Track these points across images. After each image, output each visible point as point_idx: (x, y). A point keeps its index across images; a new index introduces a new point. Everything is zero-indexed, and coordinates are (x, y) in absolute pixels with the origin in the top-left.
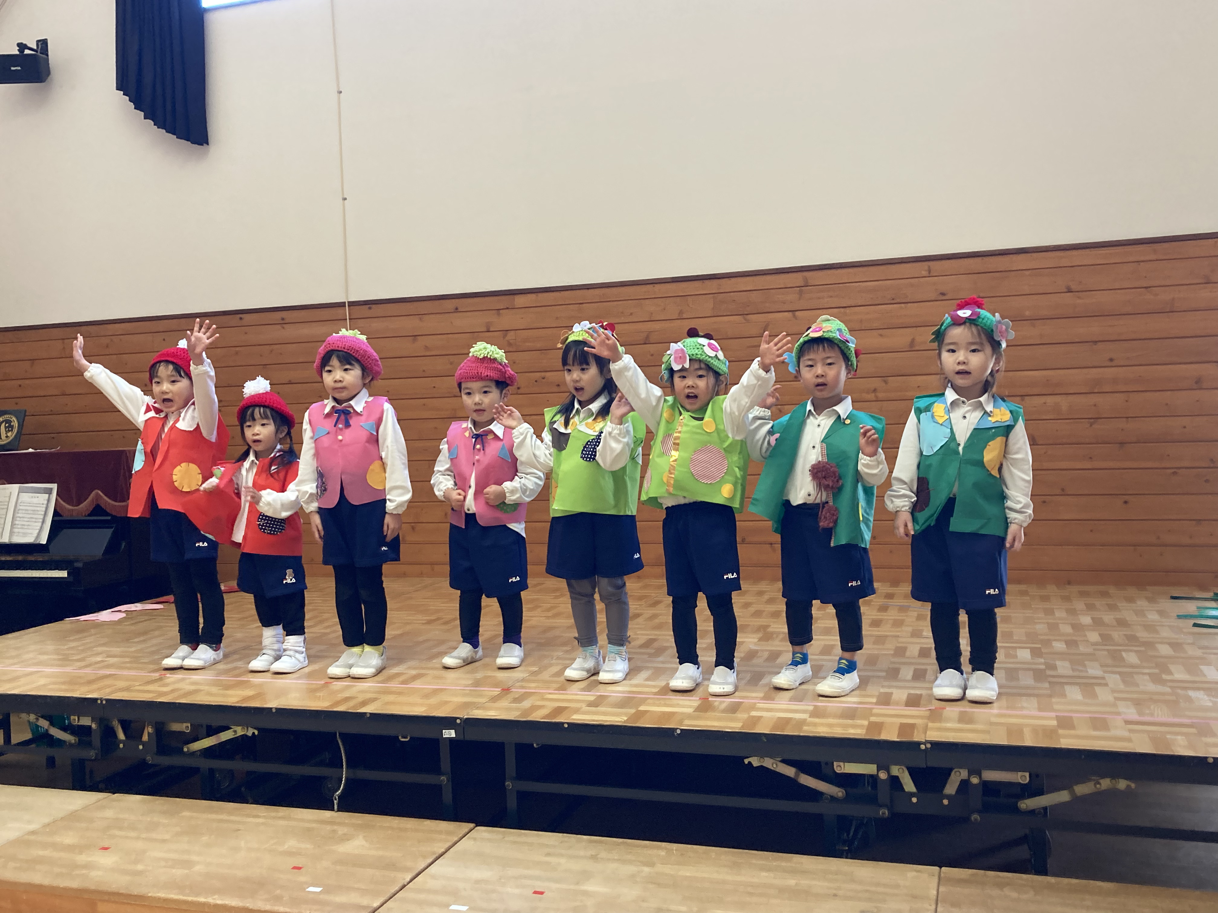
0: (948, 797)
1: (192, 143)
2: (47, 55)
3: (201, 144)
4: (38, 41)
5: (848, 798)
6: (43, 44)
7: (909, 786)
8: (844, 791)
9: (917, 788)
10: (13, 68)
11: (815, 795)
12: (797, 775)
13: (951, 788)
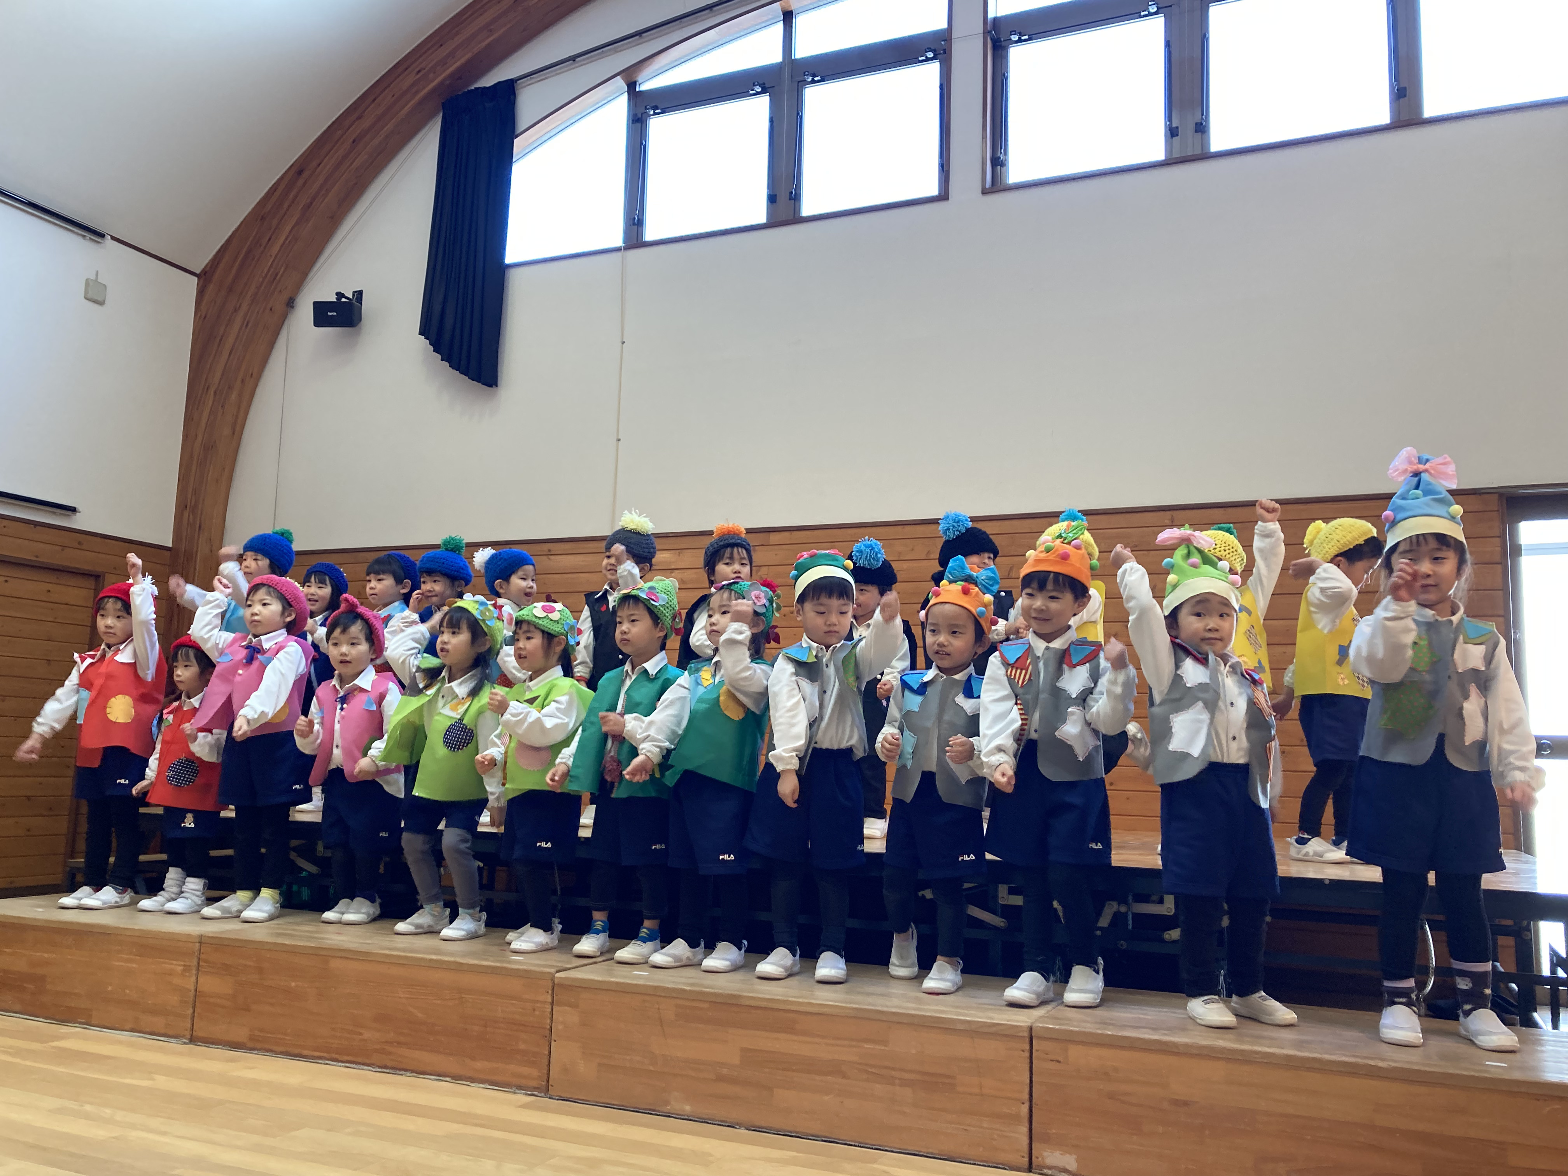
1: (483, 384)
2: (361, 304)
3: (490, 386)
4: (354, 292)
6: (359, 294)
10: (329, 314)
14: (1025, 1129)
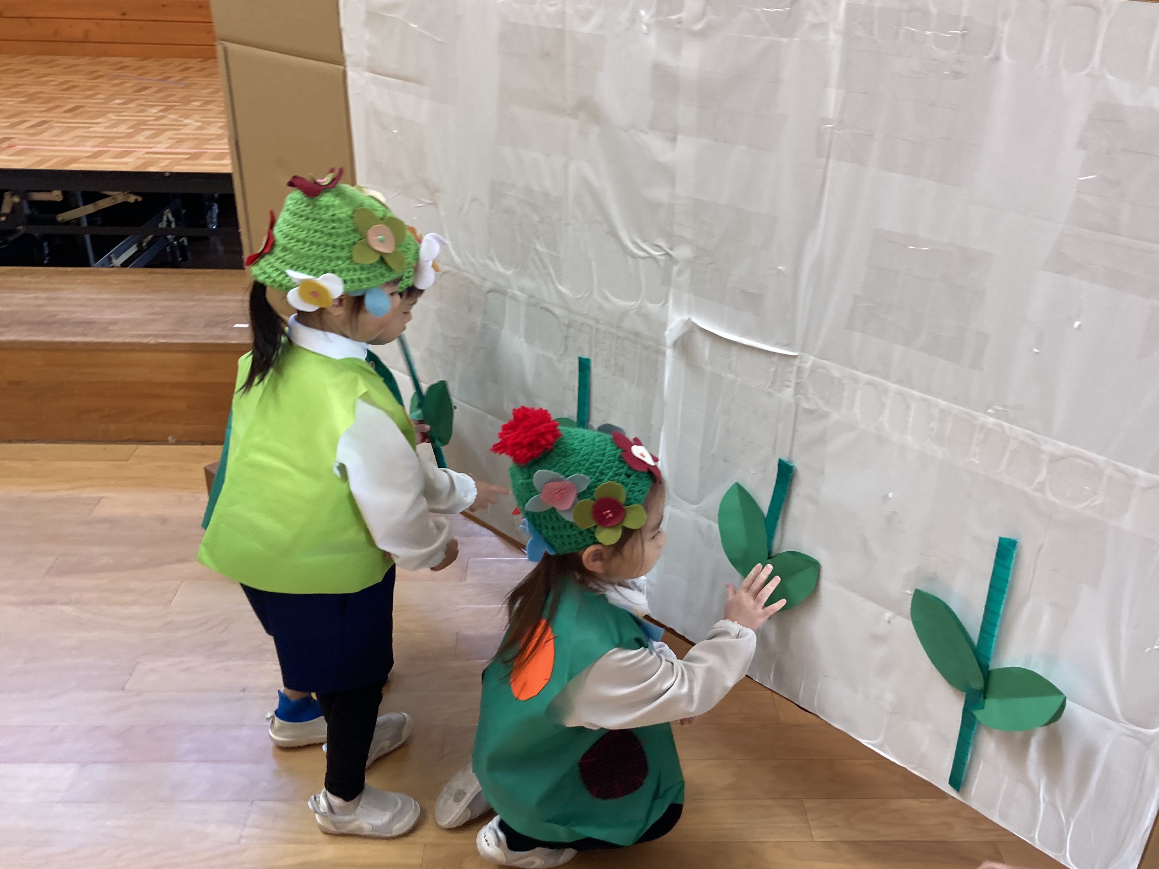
0: (5, 214)
13: (6, 209)
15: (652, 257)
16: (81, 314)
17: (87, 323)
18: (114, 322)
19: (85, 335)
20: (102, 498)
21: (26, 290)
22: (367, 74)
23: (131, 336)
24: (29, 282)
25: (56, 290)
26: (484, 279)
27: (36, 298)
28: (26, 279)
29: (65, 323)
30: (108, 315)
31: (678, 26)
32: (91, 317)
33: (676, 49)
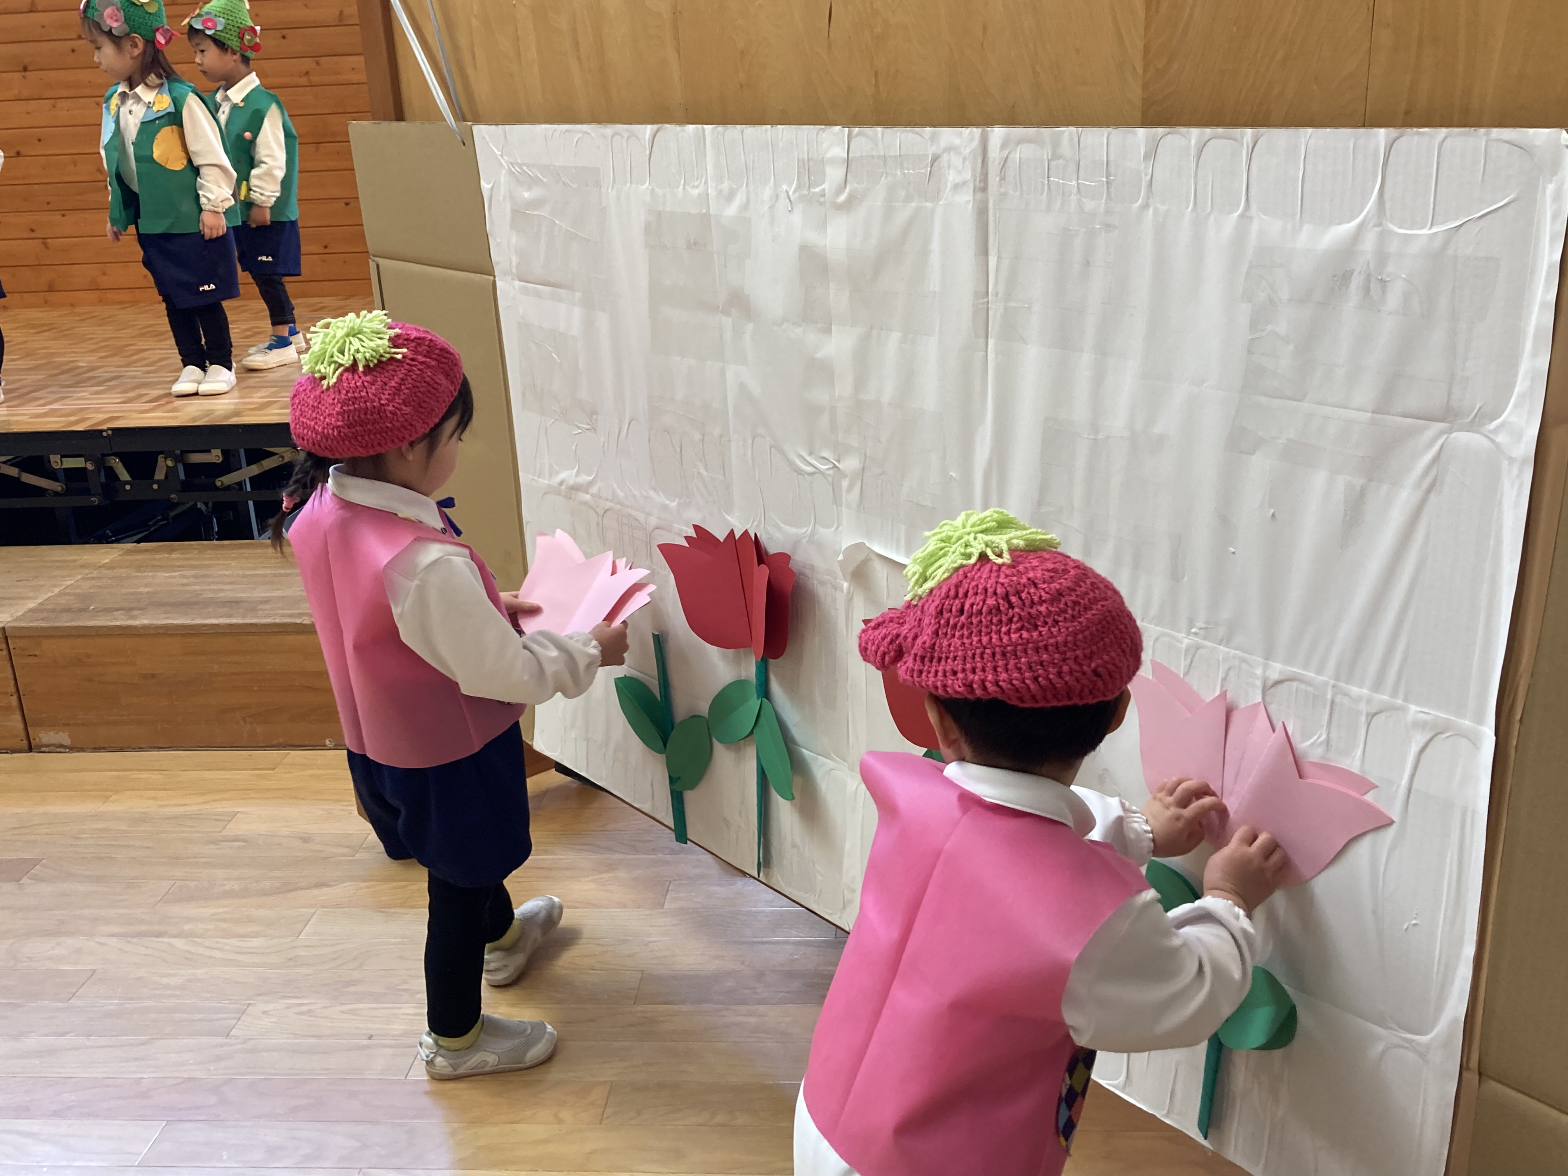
0: (158, 482)
5: (68, 492)
7: (124, 475)
8: (64, 486)
9: (131, 476)
11: (40, 492)
12: (20, 474)
13: (160, 475)
14: (18, 717)
15: (820, 472)
16: (229, 592)
17: (234, 603)
18: (266, 601)
19: (230, 616)
20: (238, 812)
21: (172, 568)
22: (517, 283)
23: (283, 616)
24: (178, 559)
25: (208, 566)
26: (649, 514)
27: (183, 576)
28: (175, 555)
29: (209, 603)
30: (260, 593)
31: (822, 199)
32: (240, 595)
33: (823, 225)
